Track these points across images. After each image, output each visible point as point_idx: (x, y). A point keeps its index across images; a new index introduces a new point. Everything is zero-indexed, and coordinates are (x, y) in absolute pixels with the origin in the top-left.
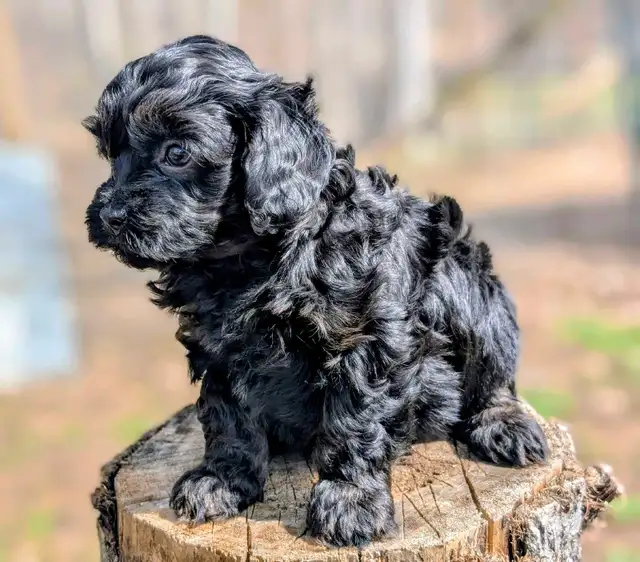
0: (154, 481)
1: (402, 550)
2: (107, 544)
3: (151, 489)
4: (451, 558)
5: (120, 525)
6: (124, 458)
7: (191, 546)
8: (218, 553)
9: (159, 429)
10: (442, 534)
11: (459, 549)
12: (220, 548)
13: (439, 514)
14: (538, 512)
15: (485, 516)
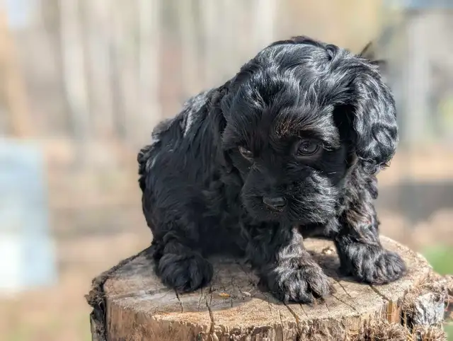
0: (133, 285)
1: (329, 319)
2: (98, 332)
3: (131, 290)
4: (365, 326)
5: (108, 316)
6: (110, 273)
7: (167, 321)
8: (189, 324)
9: (134, 258)
10: (356, 308)
11: (370, 320)
12: (189, 321)
13: (349, 298)
14: (420, 298)
15: (384, 298)
